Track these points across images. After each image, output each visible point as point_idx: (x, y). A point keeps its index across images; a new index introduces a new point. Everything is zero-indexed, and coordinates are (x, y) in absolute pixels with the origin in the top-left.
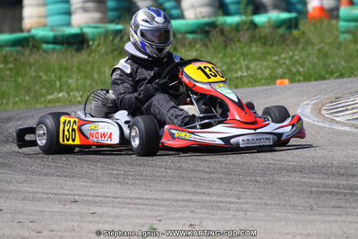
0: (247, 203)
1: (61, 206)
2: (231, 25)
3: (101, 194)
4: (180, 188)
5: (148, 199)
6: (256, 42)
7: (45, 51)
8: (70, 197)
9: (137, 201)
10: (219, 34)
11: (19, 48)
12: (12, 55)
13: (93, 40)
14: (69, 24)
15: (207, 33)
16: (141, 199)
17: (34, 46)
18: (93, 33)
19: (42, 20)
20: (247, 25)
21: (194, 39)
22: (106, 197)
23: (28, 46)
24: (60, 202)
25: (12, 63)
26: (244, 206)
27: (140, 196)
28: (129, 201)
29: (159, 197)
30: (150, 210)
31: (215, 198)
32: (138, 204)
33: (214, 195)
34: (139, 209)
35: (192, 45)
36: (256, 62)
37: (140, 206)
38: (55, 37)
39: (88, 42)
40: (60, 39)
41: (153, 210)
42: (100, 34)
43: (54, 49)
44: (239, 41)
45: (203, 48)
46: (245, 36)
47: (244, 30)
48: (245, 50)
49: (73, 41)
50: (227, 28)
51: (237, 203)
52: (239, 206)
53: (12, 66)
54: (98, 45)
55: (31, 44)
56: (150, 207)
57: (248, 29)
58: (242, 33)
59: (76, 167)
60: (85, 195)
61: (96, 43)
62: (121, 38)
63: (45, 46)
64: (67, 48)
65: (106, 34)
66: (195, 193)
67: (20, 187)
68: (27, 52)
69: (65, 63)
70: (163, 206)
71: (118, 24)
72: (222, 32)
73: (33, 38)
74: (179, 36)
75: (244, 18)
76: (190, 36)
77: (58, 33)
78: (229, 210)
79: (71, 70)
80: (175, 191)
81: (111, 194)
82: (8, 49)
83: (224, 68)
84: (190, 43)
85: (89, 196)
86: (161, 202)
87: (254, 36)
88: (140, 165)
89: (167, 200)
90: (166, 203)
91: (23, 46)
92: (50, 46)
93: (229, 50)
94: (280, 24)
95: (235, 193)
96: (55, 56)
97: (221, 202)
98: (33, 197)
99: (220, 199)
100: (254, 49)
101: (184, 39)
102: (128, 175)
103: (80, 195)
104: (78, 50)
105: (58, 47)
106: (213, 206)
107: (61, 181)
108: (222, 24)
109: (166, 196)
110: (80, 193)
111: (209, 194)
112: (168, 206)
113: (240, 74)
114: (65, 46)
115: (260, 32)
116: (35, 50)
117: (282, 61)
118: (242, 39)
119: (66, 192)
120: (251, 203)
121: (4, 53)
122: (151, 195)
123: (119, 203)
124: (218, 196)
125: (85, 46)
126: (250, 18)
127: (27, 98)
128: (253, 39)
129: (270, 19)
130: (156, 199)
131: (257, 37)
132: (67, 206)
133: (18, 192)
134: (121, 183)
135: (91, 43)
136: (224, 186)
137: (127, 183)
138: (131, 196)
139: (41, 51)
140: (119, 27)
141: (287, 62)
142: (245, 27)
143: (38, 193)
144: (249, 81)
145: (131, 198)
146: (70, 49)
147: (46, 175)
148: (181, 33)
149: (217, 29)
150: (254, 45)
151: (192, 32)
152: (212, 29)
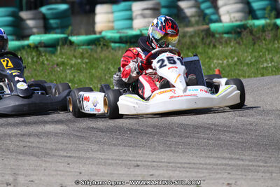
0: (272, 166)
1: (127, 169)
2: (258, 26)
3: (158, 160)
4: (219, 155)
5: (194, 164)
6: (278, 40)
7: (113, 49)
8: (134, 162)
9: (186, 165)
10: (249, 34)
11: (93, 47)
12: (87, 52)
14: (131, 28)
15: (239, 33)
16: (189, 163)
17: (104, 45)
19: (111, 24)
21: (229, 38)
22: (162, 162)
23: (100, 44)
24: (126, 166)
25: (87, 58)
26: (270, 169)
27: (188, 161)
28: (179, 165)
29: (203, 162)
30: (196, 172)
31: (247, 163)
32: (187, 167)
33: (246, 160)
34: (187, 172)
35: (227, 42)
37: (188, 170)
38: (120, 38)
40: (124, 39)
41: (198, 172)
43: (119, 47)
44: (265, 39)
45: (237, 45)
46: (269, 36)
47: (268, 30)
48: (270, 46)
49: (132, 40)
50: (255, 29)
51: (264, 167)
52: (266, 169)
53: (87, 61)
55: (102, 43)
56: (196, 170)
57: (272, 30)
58: (267, 33)
59: (138, 138)
60: (145, 161)
63: (113, 45)
66: (231, 159)
67: (95, 155)
68: (99, 50)
70: (206, 169)
72: (251, 32)
73: (103, 38)
74: (217, 36)
75: (268, 21)
76: (226, 36)
77: (122, 35)
78: (258, 172)
80: (215, 158)
81: (165, 160)
82: (84, 47)
83: (253, 61)
84: (226, 42)
85: (148, 161)
86: (205, 166)
87: (276, 35)
88: (188, 137)
89: (209, 164)
90: (209, 167)
91: (96, 45)
92: (117, 45)
93: (257, 46)
95: (263, 158)
96: (120, 52)
97: (252, 165)
98: (105, 163)
99: (251, 163)
100: (276, 46)
101: (221, 38)
102: (179, 145)
103: (141, 161)
105: (122, 45)
106: (245, 169)
107: (127, 150)
108: (251, 26)
109: (208, 161)
110: (141, 159)
111: (242, 160)
112: (210, 169)
113: (265, 65)
116: (105, 48)
118: (267, 38)
119: (130, 158)
120: (276, 167)
121: (81, 50)
122: (196, 160)
123: (172, 166)
124: (250, 161)
126: (273, 21)
128: (275, 37)
130: (201, 164)
131: (279, 36)
132: (131, 170)
133: (94, 158)
134: (173, 152)
136: (254, 153)
137: (178, 151)
138: (181, 161)
139: (110, 49)
142: (270, 28)
143: (108, 159)
144: (272, 70)
145: (181, 163)
146: (132, 46)
147: (114, 145)
148: (219, 34)
149: (248, 30)
150: (276, 42)
151: (227, 33)
152: (243, 30)
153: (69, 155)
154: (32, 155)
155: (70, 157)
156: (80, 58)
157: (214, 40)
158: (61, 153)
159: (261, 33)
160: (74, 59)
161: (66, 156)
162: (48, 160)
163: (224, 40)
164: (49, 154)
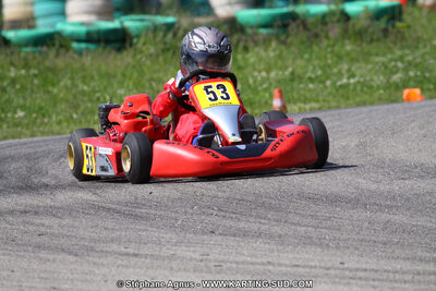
2: (315, 15)
6: (349, 38)
7: (75, 52)
10: (301, 28)
11: (43, 49)
12: (34, 58)
13: (138, 36)
15: (285, 26)
17: (61, 46)
18: (137, 28)
20: (338, 16)
21: (268, 34)
23: (54, 45)
25: (35, 68)
35: (266, 41)
36: (357, 65)
38: (88, 34)
39: (131, 39)
40: (95, 37)
42: (147, 29)
43: (87, 49)
44: (327, 37)
45: (283, 47)
46: (335, 30)
47: (333, 22)
48: (336, 48)
49: (112, 38)
50: (310, 20)
53: (36, 72)
54: (144, 44)
55: (57, 43)
57: (338, 21)
58: (330, 26)
61: (142, 40)
62: (175, 35)
63: (75, 45)
64: (105, 48)
65: (155, 28)
68: (52, 53)
69: (103, 68)
71: (168, 15)
72: (304, 25)
73: (59, 34)
74: (249, 31)
75: (333, 7)
76: (263, 31)
77: (92, 28)
79: (115, 76)
82: (29, 49)
83: (318, 73)
87: (345, 31)
91: (48, 46)
92: (83, 45)
93: (315, 48)
94: (380, 14)
96: (89, 58)
100: (348, 48)
101: (255, 34)
104: (119, 50)
105: (92, 46)
108: (304, 14)
113: (344, 80)
114: (102, 44)
115: (354, 25)
116: (62, 51)
117: (393, 63)
118: (331, 34)
121: (22, 55)
125: (127, 45)
126: (341, 6)
127: (75, 116)
128: (345, 34)
129: (366, 7)
131: (351, 31)
135: (135, 40)
139: (71, 52)
140: (170, 19)
141: (400, 64)
142: (335, 19)
146: (109, 48)
148: (252, 27)
149: (298, 22)
150: (347, 42)
151: (265, 26)
152: (291, 21)
153: (131, 251)
154: (63, 250)
155: (136, 255)
156: (23, 68)
157: (244, 38)
158: (115, 247)
159: (320, 27)
160: (12, 69)
161: (127, 254)
162: (96, 260)
163: (261, 37)
164: (92, 249)
